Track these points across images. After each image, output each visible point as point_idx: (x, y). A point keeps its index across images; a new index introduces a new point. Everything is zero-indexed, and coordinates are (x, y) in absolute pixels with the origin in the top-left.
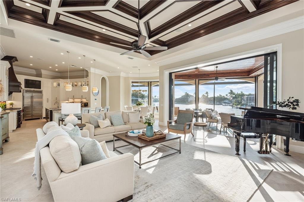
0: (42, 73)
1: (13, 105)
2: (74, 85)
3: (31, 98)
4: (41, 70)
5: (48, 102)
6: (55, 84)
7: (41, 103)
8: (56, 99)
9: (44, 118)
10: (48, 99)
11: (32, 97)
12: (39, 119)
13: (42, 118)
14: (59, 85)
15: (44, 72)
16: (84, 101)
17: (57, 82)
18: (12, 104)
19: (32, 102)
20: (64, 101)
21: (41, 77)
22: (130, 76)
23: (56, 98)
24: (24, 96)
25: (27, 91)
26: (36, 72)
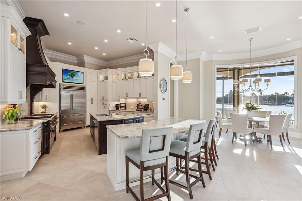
0: (85, 61)
1: (46, 108)
2: (127, 78)
3: (71, 98)
4: (84, 55)
5: (92, 103)
6: (101, 77)
7: (83, 105)
8: (103, 99)
9: (88, 126)
10: (92, 99)
11: (72, 96)
12: (81, 128)
13: (85, 127)
14: (106, 78)
15: (87, 59)
16: (144, 101)
17: (104, 74)
18: (44, 107)
19: (72, 103)
20: (113, 101)
21: (83, 66)
22: (213, 59)
23: (103, 97)
24: (61, 95)
25: (65, 87)
26: (77, 60)
